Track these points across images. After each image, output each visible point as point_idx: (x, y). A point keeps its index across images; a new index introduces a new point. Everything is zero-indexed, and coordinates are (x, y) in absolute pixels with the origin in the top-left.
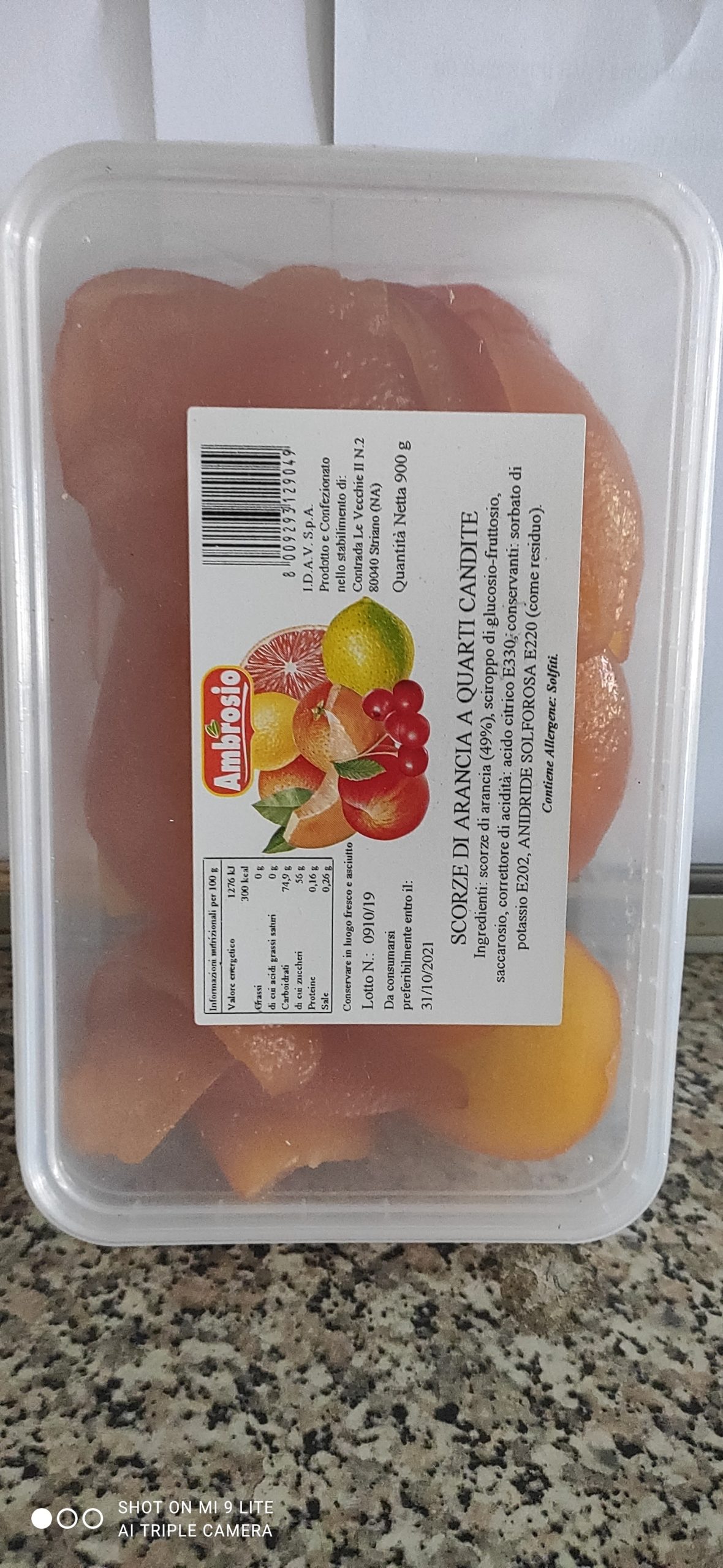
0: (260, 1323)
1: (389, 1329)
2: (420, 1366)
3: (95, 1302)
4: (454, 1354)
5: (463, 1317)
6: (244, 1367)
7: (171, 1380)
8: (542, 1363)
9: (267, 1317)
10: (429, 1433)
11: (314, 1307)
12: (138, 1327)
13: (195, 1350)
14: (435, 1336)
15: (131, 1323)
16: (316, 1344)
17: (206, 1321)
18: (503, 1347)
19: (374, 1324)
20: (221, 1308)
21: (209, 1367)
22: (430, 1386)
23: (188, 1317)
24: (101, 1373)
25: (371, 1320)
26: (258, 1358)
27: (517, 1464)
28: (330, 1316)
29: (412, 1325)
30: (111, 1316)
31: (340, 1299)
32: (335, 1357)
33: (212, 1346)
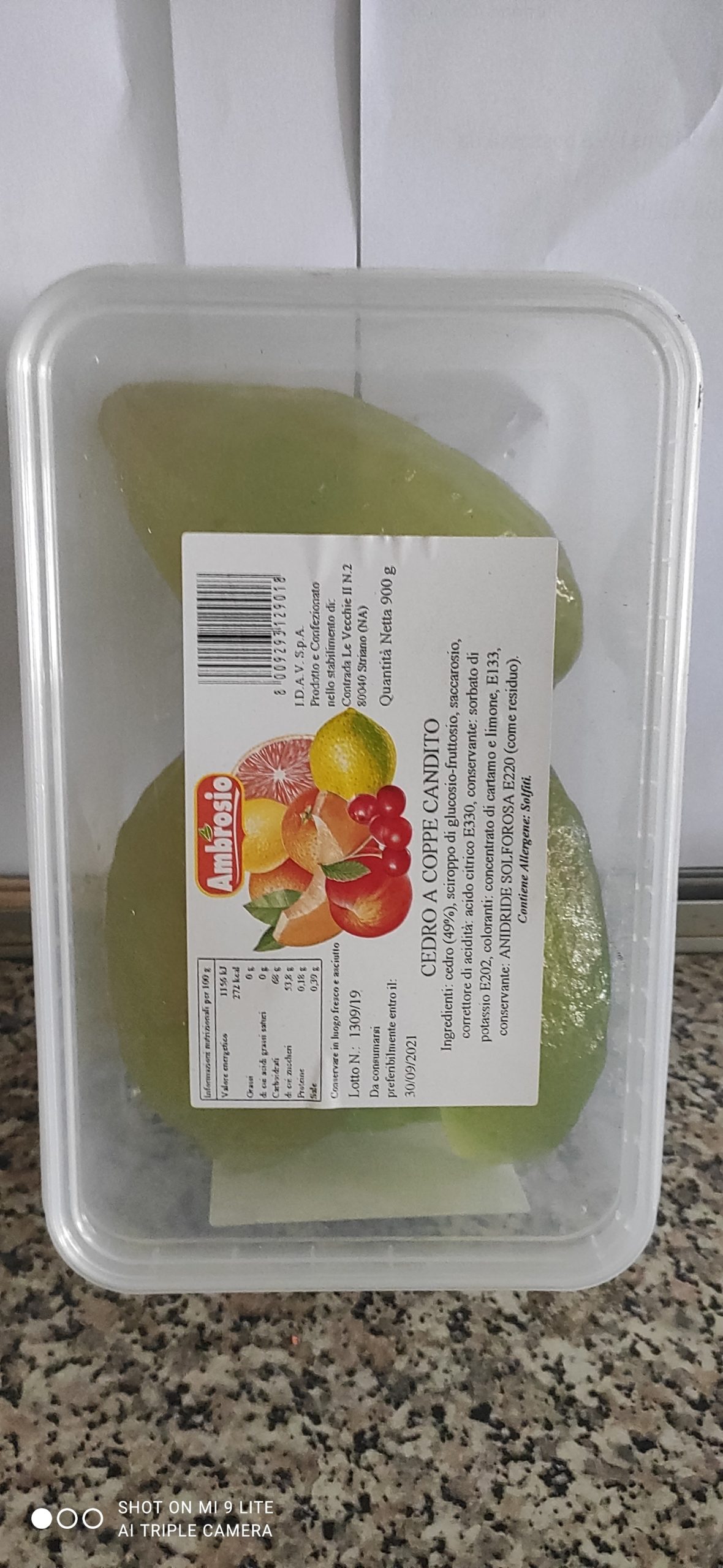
0: (311, 1330)
1: (426, 1334)
2: (456, 1369)
3: (162, 1311)
4: (487, 1356)
5: (493, 1322)
6: (298, 1371)
7: (233, 1384)
8: (566, 1364)
9: (317, 1324)
10: (465, 1432)
11: (359, 1314)
12: (201, 1335)
13: (255, 1356)
14: (469, 1340)
15: (195, 1331)
16: (362, 1349)
17: (263, 1329)
18: (530, 1349)
19: (413, 1329)
20: (275, 1316)
21: (267, 1371)
22: (465, 1387)
23: (246, 1324)
24: (171, 1378)
25: (411, 1325)
26: (310, 1362)
27: (544, 1460)
28: (374, 1322)
29: (449, 1332)
30: (177, 1324)
31: (381, 1304)
32: (379, 1361)
33: (269, 1352)
